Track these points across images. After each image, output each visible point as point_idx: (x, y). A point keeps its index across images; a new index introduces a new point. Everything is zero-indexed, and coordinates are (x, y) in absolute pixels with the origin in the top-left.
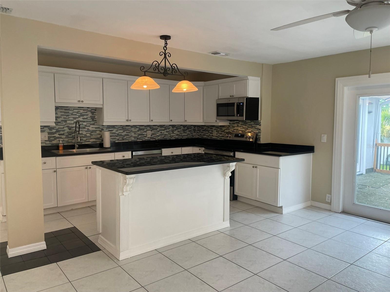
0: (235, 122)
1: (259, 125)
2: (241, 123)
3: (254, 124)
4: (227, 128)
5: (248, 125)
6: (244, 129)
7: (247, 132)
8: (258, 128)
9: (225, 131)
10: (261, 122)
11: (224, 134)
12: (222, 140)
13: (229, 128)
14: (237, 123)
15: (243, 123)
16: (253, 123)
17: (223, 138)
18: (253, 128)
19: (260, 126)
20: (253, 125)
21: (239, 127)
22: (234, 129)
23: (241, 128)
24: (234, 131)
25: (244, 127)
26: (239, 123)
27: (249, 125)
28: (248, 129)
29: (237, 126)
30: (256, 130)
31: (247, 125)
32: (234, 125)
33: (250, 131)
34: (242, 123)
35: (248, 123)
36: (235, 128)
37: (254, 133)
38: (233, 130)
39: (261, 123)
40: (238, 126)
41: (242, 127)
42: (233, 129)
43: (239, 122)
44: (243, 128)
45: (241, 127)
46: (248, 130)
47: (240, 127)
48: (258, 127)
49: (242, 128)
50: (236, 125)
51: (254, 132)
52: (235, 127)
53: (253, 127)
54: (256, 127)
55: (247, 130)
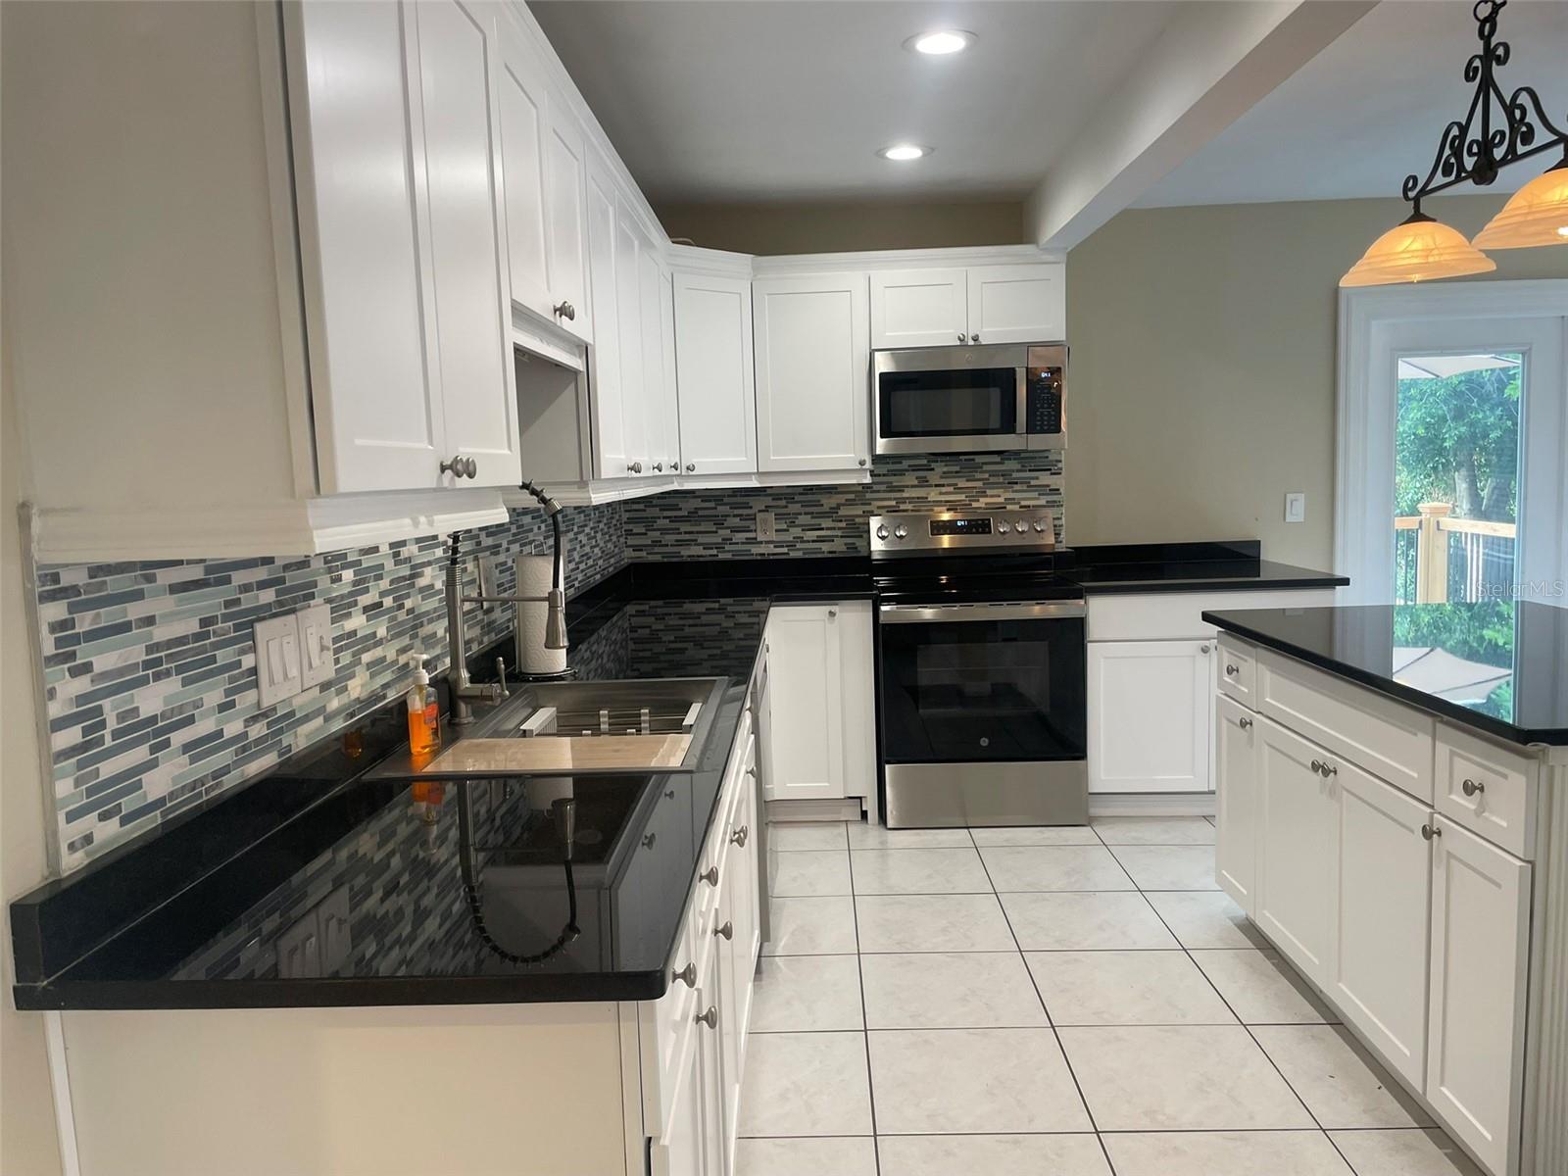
0: (905, 464)
1: (1049, 472)
2: (940, 468)
3: (1018, 471)
4: (852, 496)
5: (986, 476)
6: (963, 497)
7: (983, 506)
8: (1048, 486)
9: (841, 513)
10: (1063, 459)
11: (832, 525)
12: (819, 556)
13: (868, 496)
14: (913, 470)
15: (957, 468)
16: (1019, 467)
17: (825, 547)
18: (1017, 487)
19: (1060, 474)
20: (1015, 475)
21: (931, 486)
22: (903, 500)
23: (944, 489)
24: (902, 507)
25: (962, 483)
26: (933, 469)
27: (993, 474)
28: (989, 492)
29: (916, 482)
30: (1036, 494)
31: (978, 476)
32: (896, 481)
33: (1001, 500)
34: (945, 469)
35: (985, 468)
36: (905, 495)
37: (1021, 507)
38: (894, 503)
39: (1060, 461)
40: (923, 483)
41: (949, 485)
42: (895, 499)
43: (933, 465)
44: (958, 490)
45: (943, 486)
46: (987, 496)
47: (936, 486)
48: (1045, 479)
49: (951, 489)
50: (910, 479)
51: (1023, 503)
52: (907, 486)
53: (1017, 483)
54: (1033, 482)
55: (981, 500)
